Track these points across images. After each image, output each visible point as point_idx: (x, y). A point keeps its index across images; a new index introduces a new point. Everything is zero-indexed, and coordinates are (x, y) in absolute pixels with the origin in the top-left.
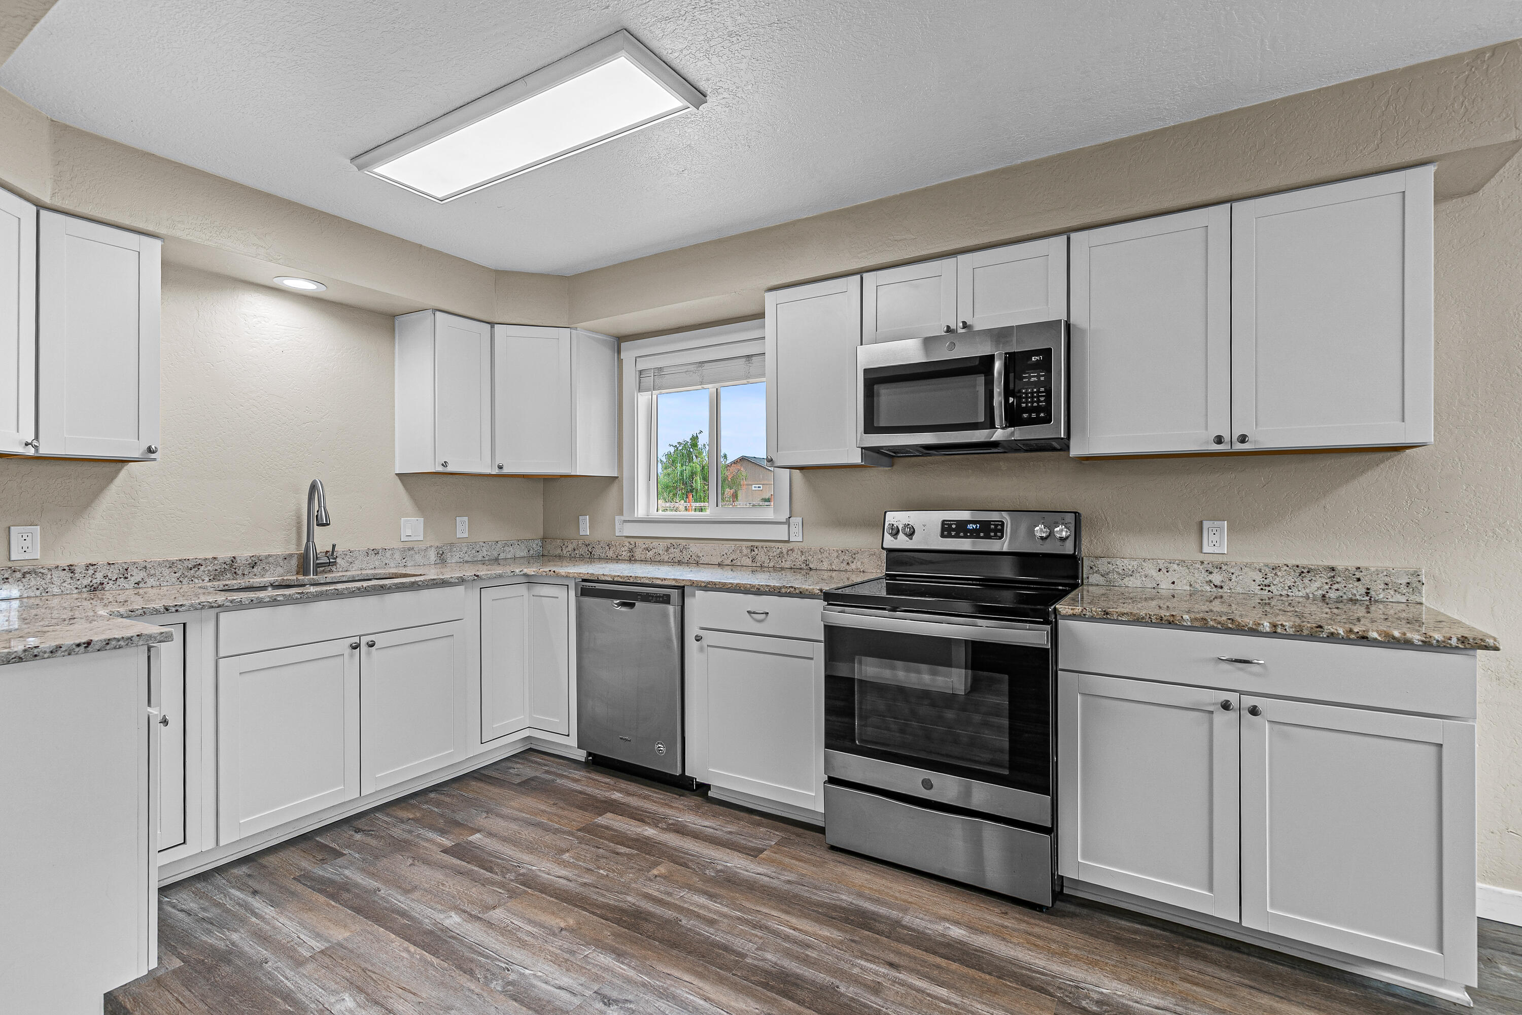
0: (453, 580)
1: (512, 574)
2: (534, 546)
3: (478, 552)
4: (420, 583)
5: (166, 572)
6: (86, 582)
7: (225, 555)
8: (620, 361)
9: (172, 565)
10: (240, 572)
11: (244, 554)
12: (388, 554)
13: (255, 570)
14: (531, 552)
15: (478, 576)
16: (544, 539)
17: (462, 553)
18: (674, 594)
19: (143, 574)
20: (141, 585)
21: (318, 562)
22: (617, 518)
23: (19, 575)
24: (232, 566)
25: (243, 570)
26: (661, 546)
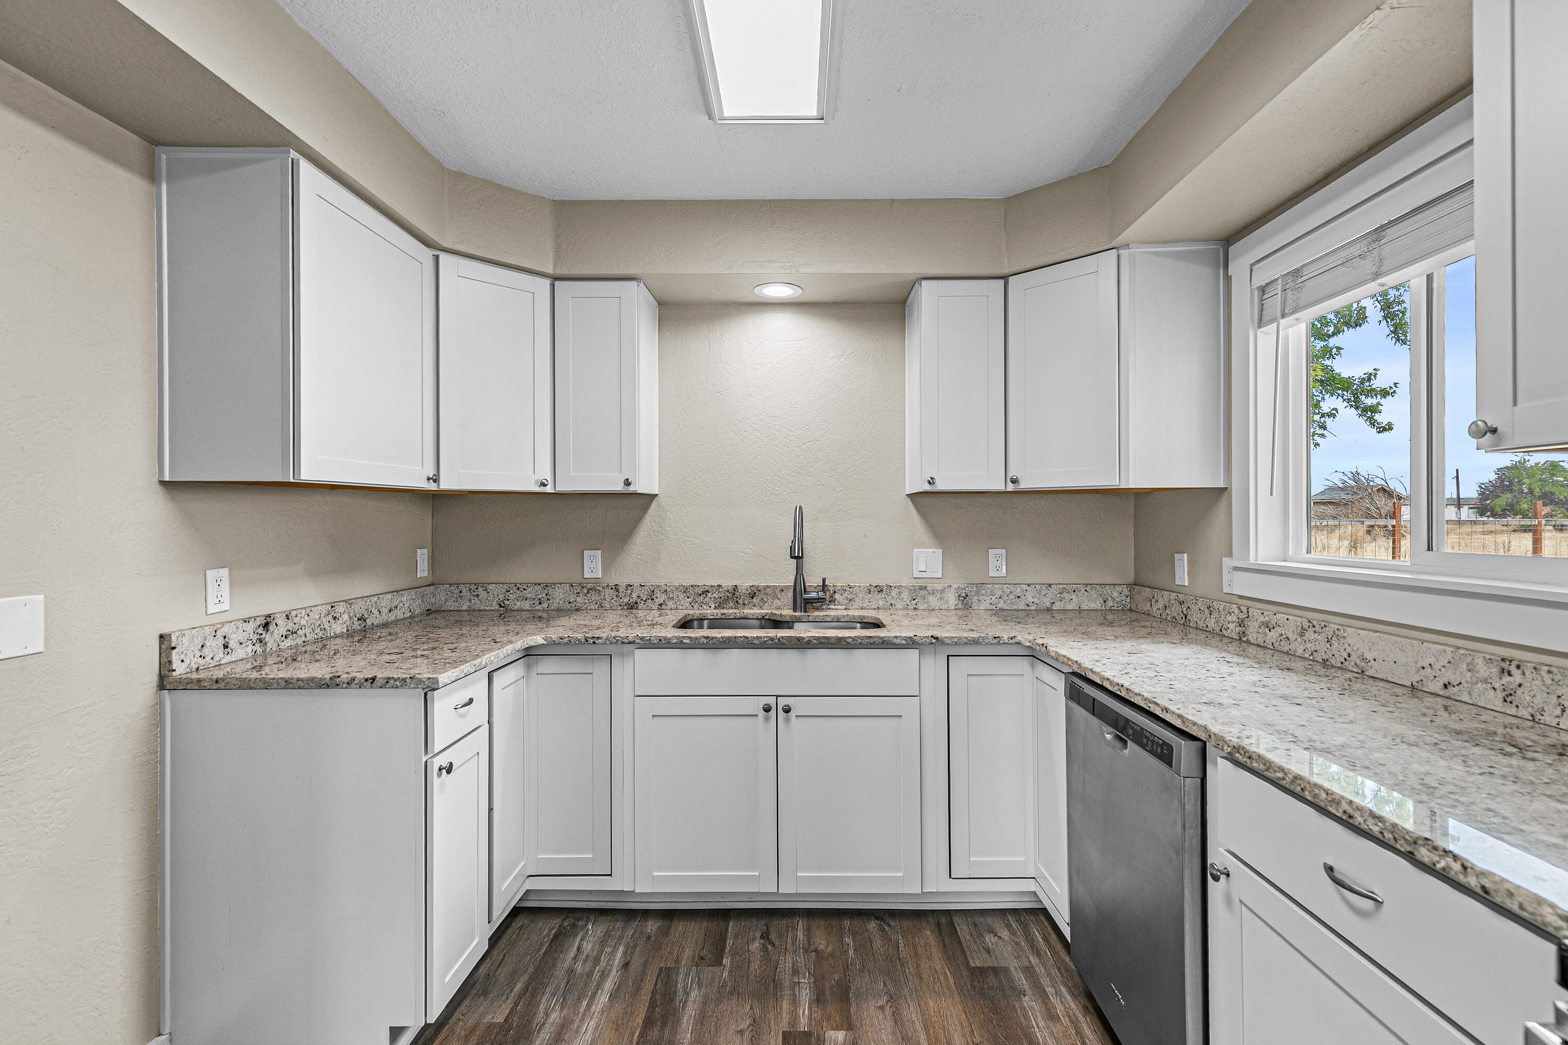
0: (897, 641)
1: (995, 641)
2: (1115, 594)
3: (1019, 597)
4: (849, 640)
5: (682, 596)
6: (626, 600)
7: (728, 583)
8: (1228, 279)
9: (686, 590)
10: (741, 602)
11: (745, 584)
12: (894, 593)
13: (754, 600)
14: (1110, 603)
15: (937, 638)
16: (1136, 584)
17: (994, 598)
18: (1185, 751)
19: (664, 597)
20: (663, 607)
21: (806, 596)
22: (1226, 561)
23: (585, 591)
24: (734, 594)
25: (744, 600)
26: (1290, 625)
